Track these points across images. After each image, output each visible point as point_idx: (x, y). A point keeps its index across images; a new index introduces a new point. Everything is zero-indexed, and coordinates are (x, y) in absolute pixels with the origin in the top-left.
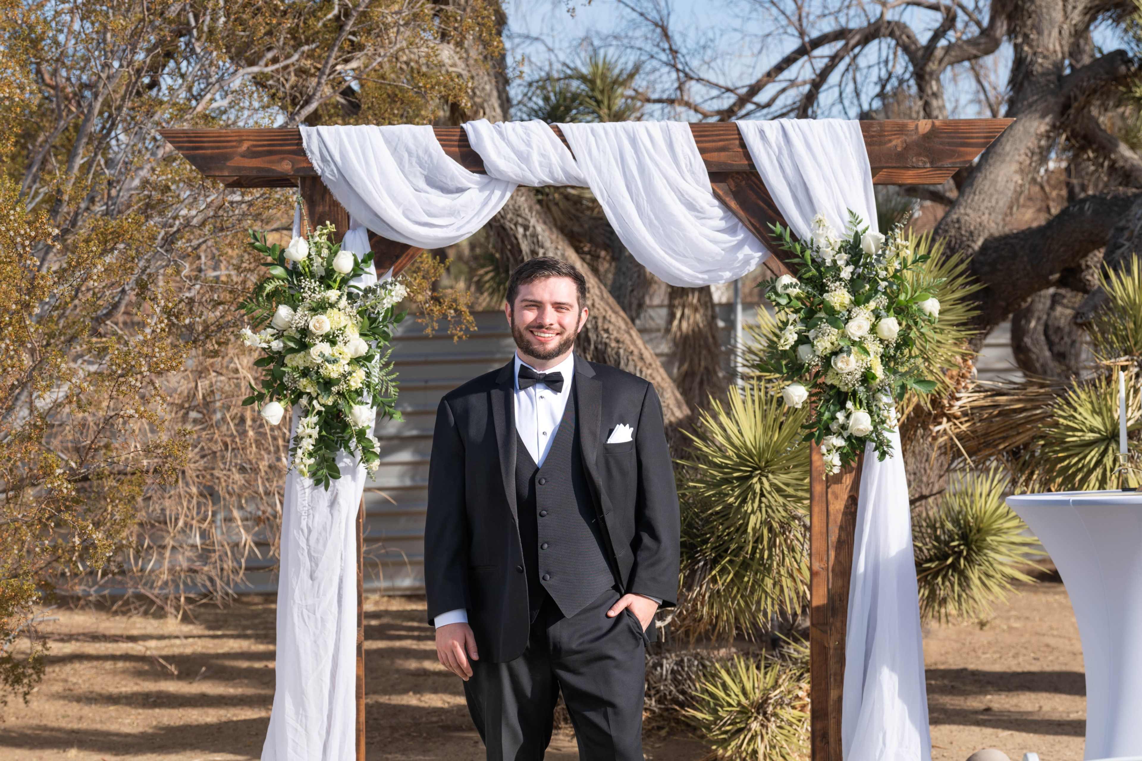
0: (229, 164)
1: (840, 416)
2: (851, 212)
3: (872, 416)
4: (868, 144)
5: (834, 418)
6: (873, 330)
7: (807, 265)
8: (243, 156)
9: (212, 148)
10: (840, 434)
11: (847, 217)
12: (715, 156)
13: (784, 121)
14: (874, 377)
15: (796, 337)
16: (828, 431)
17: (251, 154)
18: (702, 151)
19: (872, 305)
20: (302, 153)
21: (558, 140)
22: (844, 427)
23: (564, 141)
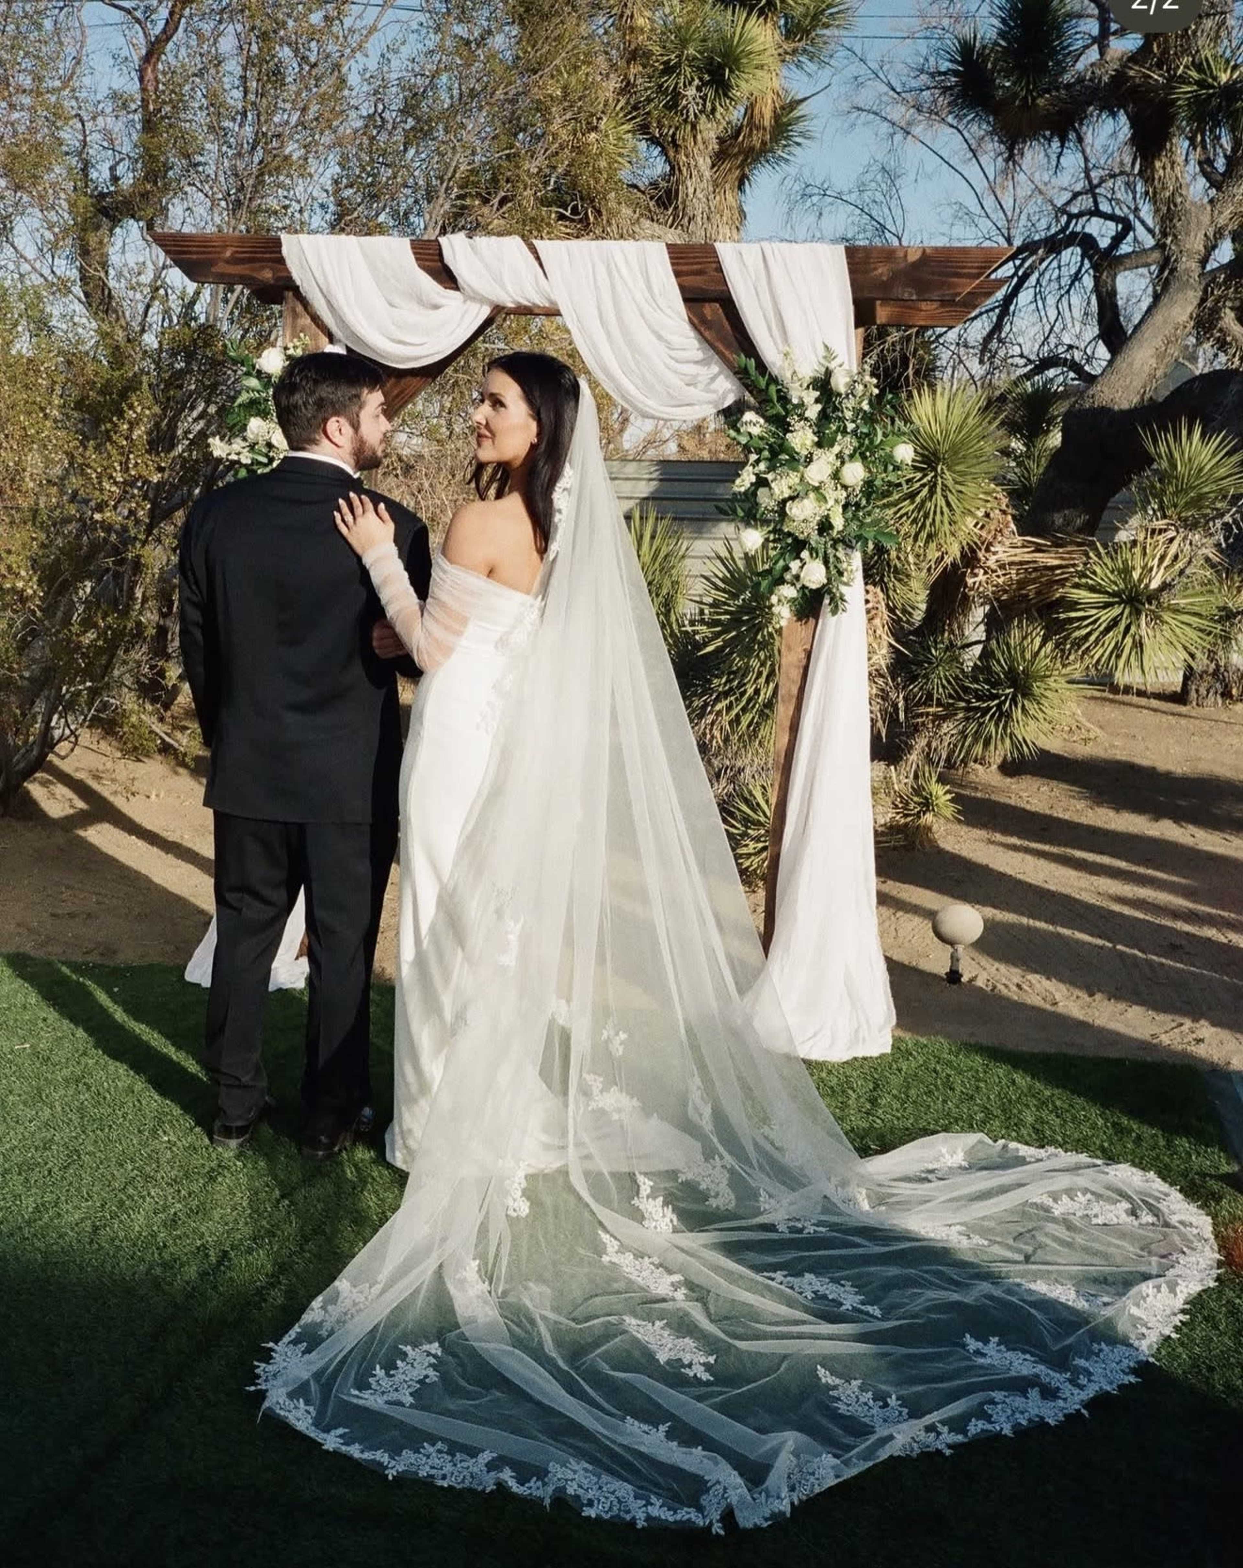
0: (213, 270)
1: (795, 565)
2: (826, 347)
3: (827, 568)
4: (851, 272)
5: (787, 568)
6: (836, 475)
7: (771, 401)
8: (228, 262)
9: (197, 253)
10: (793, 584)
11: (822, 352)
12: (689, 280)
13: (766, 245)
14: (831, 527)
15: (753, 479)
16: (781, 581)
17: (234, 261)
18: (677, 274)
19: (836, 449)
20: (281, 261)
21: (531, 257)
22: (797, 577)
23: (538, 258)
